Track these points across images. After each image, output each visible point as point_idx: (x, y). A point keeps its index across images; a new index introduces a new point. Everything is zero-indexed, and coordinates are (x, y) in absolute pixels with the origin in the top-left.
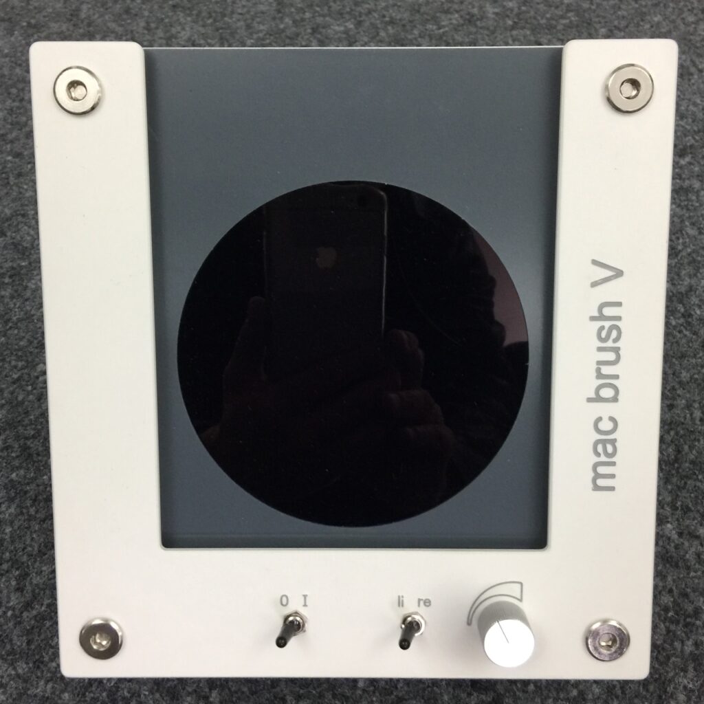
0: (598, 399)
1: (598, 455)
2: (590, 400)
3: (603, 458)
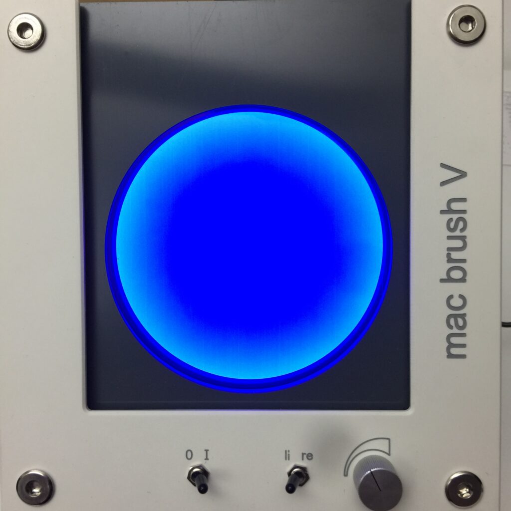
0: (449, 279)
1: (450, 327)
2: (442, 281)
3: (455, 331)
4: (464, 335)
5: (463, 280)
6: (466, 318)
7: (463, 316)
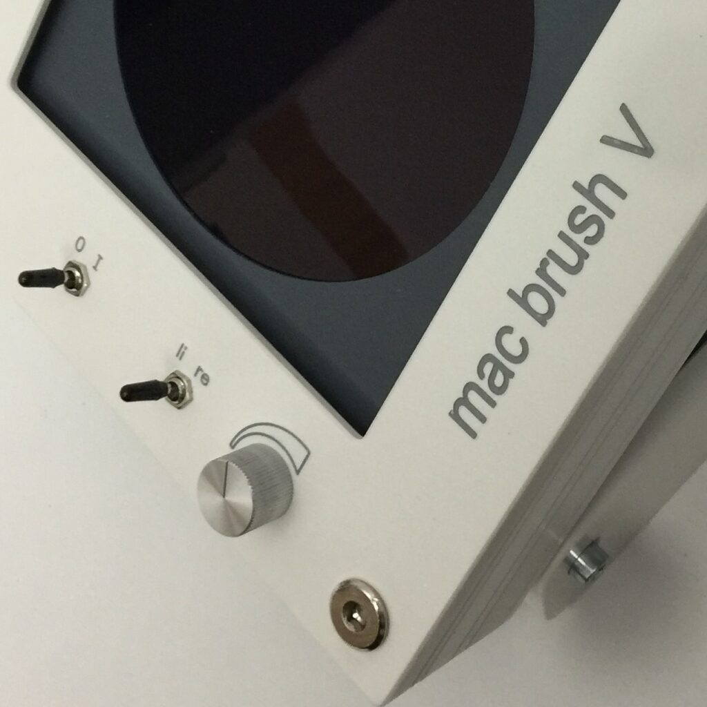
0: (522, 301)
2: (511, 293)
3: (484, 385)
4: (493, 404)
5: (543, 319)
6: (511, 381)
7: (509, 375)
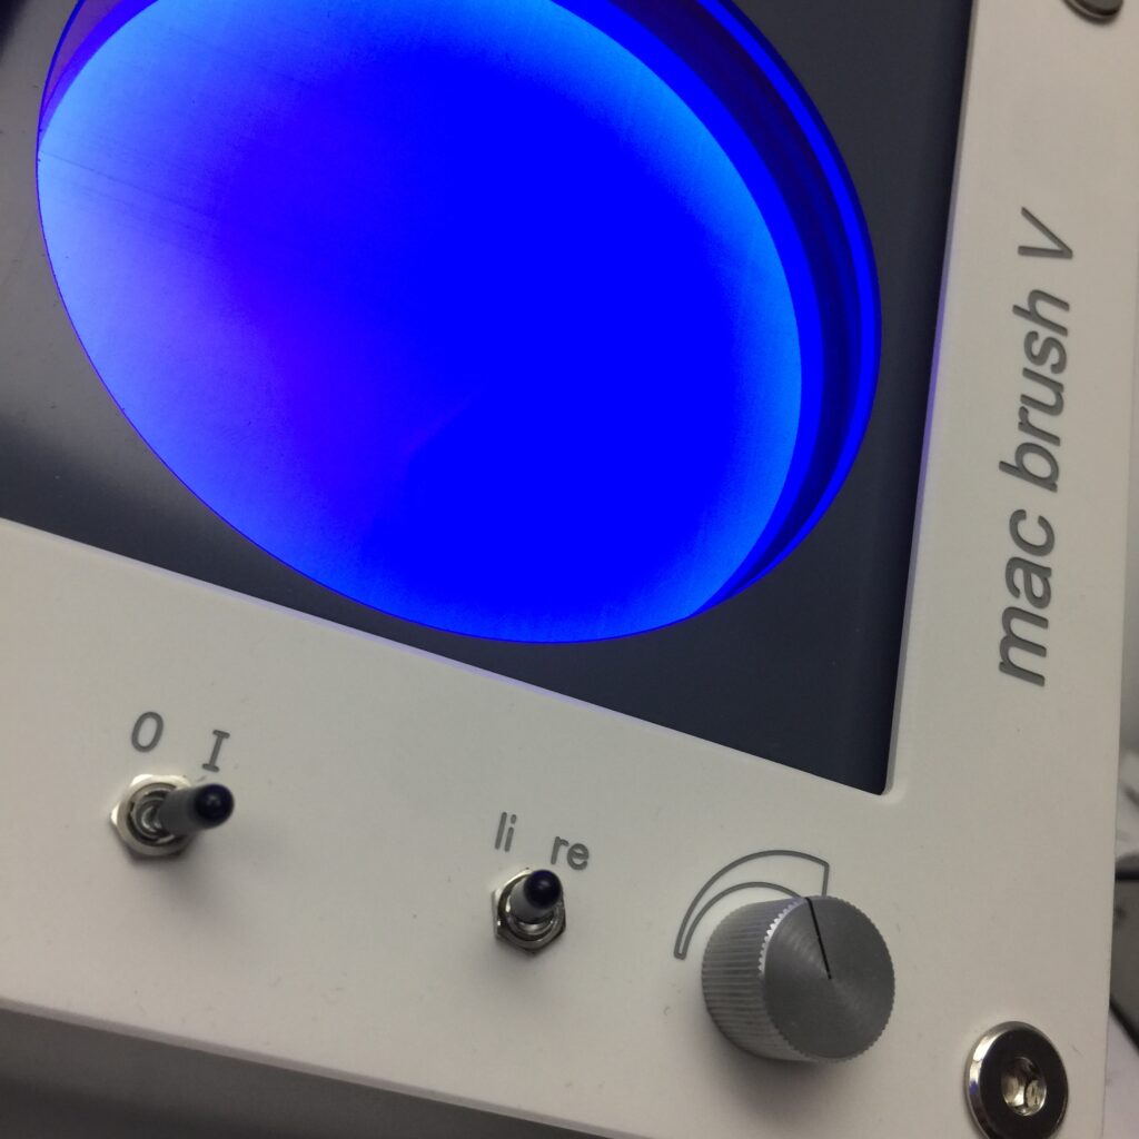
0: (1017, 470)
1: (1015, 591)
2: (1004, 466)
3: (1023, 603)
4: (1042, 622)
5: (1050, 483)
6: (1052, 581)
7: (1045, 573)
